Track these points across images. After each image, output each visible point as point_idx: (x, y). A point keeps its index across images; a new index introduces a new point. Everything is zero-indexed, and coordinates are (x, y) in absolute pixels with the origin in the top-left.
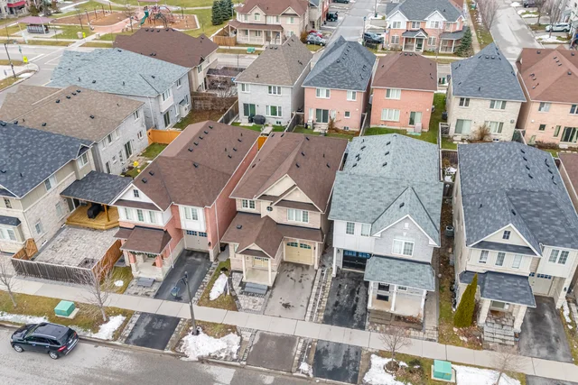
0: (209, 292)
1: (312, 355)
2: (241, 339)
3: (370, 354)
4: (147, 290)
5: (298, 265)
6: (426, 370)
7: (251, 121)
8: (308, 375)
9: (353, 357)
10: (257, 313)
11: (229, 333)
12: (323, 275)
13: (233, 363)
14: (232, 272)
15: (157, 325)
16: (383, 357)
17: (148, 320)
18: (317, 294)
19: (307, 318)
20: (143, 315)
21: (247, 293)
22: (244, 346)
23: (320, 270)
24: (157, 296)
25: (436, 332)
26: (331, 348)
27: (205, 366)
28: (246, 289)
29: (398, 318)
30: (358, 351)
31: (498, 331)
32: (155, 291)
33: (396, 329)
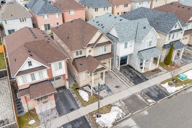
0: (83, 99)
1: (147, 96)
2: (119, 107)
3: (160, 85)
6: (177, 80)
8: (154, 102)
9: (158, 89)
10: (111, 95)
11: (110, 108)
12: (115, 72)
13: (127, 116)
14: (82, 88)
16: (164, 83)
17: (70, 126)
18: (122, 78)
19: (129, 87)
20: (64, 126)
22: (123, 108)
23: (112, 71)
25: (165, 70)
26: (148, 90)
27: (118, 125)
28: (96, 90)
29: (152, 71)
30: (156, 86)
31: (178, 61)
32: (57, 113)
33: (156, 75)
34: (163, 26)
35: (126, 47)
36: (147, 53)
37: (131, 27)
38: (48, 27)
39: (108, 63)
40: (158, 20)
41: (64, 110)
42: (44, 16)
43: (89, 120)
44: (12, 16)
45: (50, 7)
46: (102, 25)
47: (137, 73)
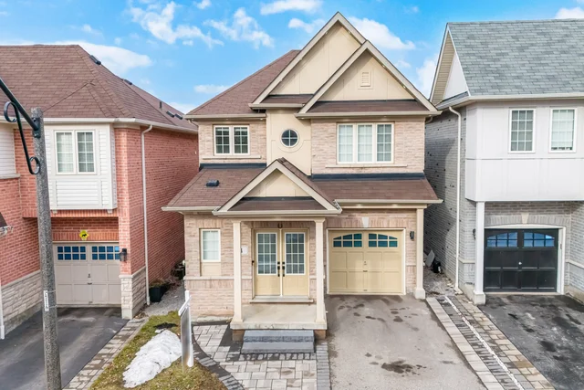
0: (121, 371)
5: (370, 298)
12: (445, 304)
21: (255, 356)
23: (432, 300)
28: (247, 347)
35: (521, 140)
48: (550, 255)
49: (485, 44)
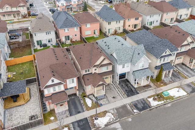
0: (87, 105)
1: (134, 107)
2: (112, 113)
3: (147, 99)
4: (66, 115)
6: (161, 96)
7: (41, 47)
8: (138, 112)
9: (144, 102)
10: (108, 104)
11: (106, 114)
12: (115, 84)
13: (116, 121)
14: (88, 96)
15: (81, 124)
16: (150, 98)
17: (77, 124)
18: (119, 91)
19: (123, 98)
20: (73, 123)
21: (100, 100)
22: (114, 115)
23: (113, 84)
24: (71, 115)
25: (155, 86)
26: (136, 102)
27: (109, 126)
28: (98, 99)
29: (144, 86)
30: (143, 99)
31: (167, 79)
32: (68, 114)
33: (146, 90)
34: (156, 51)
35: (123, 67)
36: (140, 73)
37: (129, 52)
38: (68, 38)
39: (109, 78)
40: (153, 45)
41: (74, 112)
42: (65, 29)
43: (89, 121)
44: (40, 30)
45: (70, 21)
46: (108, 46)
47: (131, 87)
48: (125, 75)
49: (119, 54)
